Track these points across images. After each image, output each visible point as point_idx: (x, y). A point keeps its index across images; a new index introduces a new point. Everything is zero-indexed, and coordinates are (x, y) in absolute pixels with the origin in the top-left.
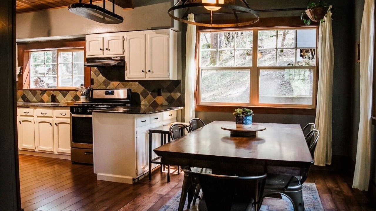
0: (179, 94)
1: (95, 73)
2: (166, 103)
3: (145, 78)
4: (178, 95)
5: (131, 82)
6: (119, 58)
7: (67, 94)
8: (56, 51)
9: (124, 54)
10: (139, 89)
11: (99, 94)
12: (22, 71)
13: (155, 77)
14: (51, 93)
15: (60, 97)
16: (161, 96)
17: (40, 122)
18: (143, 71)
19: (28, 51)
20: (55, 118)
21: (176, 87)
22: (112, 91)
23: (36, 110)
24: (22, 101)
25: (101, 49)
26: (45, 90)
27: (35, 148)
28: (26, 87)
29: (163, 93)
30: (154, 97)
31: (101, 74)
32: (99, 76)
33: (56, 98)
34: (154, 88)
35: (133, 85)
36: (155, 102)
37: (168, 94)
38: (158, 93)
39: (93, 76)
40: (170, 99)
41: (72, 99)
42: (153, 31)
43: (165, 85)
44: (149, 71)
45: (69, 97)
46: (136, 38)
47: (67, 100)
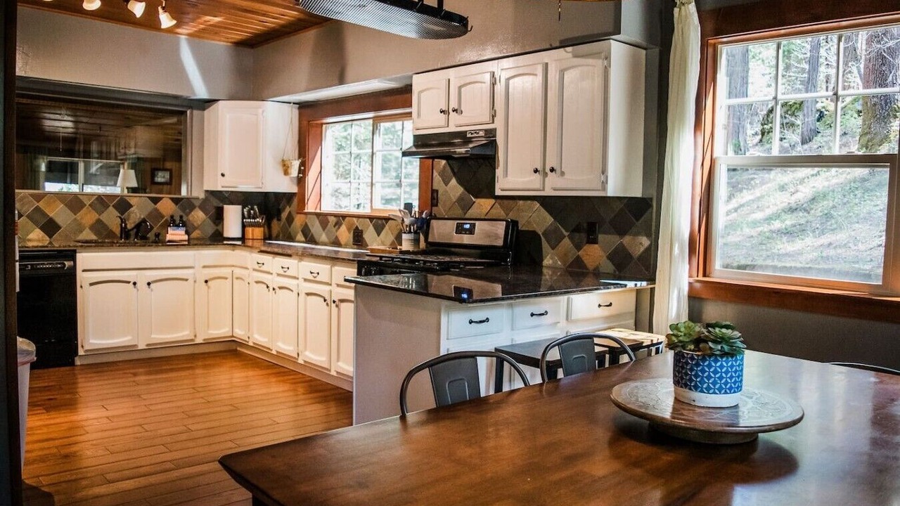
0: (645, 242)
1: (442, 174)
2: (609, 267)
3: (544, 190)
4: (641, 244)
5: (521, 202)
6: (482, 134)
7: (383, 227)
8: (371, 121)
9: (493, 123)
10: (539, 220)
11: (443, 230)
12: (305, 170)
13: (570, 186)
14: (353, 224)
15: (369, 235)
16: (596, 246)
17: (308, 294)
18: (536, 171)
19: (319, 122)
20: (334, 288)
21: (637, 220)
22: (470, 224)
23: (303, 263)
24: (303, 239)
25: (442, 112)
26: (345, 217)
27: (298, 354)
28: (310, 208)
29: (601, 237)
30: (579, 247)
31: (454, 178)
32: (451, 183)
33: (363, 236)
34: (579, 221)
35: (525, 210)
36: (579, 262)
37: (615, 238)
38: (588, 234)
39: (437, 182)
40: (620, 254)
41: (393, 241)
42: (565, 51)
43: (607, 213)
44: (552, 170)
45: (388, 235)
46: (523, 74)
47: (382, 243)
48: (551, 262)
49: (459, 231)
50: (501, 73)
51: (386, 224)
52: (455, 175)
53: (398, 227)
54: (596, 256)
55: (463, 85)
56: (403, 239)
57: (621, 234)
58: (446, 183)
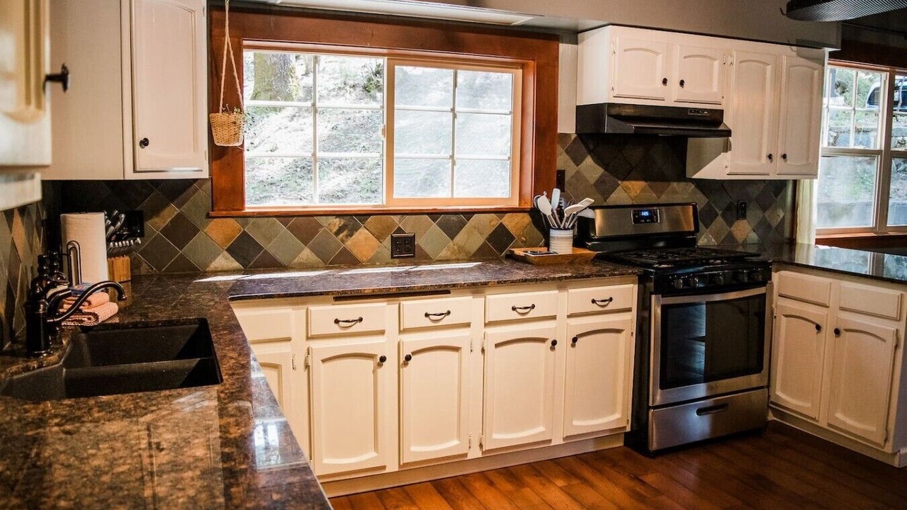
1: (571, 151)
2: (754, 239)
4: (778, 215)
6: (707, 113)
9: (721, 104)
11: (614, 221)
14: (389, 226)
15: (430, 239)
16: (745, 221)
18: (770, 157)
21: (777, 196)
26: (363, 216)
29: (747, 212)
30: (730, 224)
31: (589, 156)
32: (584, 162)
33: (416, 243)
34: (731, 200)
35: (679, 192)
36: (731, 237)
37: (759, 214)
38: (738, 211)
39: (563, 161)
40: (764, 227)
41: (484, 244)
42: (791, 49)
43: (754, 192)
44: (784, 157)
45: (472, 237)
46: (757, 61)
47: (461, 249)
48: (706, 240)
49: (638, 219)
50: (735, 54)
51: (468, 220)
52: (591, 152)
53: (492, 223)
54: (745, 231)
55: (689, 56)
56: (554, 238)
57: (764, 209)
58: (577, 161)
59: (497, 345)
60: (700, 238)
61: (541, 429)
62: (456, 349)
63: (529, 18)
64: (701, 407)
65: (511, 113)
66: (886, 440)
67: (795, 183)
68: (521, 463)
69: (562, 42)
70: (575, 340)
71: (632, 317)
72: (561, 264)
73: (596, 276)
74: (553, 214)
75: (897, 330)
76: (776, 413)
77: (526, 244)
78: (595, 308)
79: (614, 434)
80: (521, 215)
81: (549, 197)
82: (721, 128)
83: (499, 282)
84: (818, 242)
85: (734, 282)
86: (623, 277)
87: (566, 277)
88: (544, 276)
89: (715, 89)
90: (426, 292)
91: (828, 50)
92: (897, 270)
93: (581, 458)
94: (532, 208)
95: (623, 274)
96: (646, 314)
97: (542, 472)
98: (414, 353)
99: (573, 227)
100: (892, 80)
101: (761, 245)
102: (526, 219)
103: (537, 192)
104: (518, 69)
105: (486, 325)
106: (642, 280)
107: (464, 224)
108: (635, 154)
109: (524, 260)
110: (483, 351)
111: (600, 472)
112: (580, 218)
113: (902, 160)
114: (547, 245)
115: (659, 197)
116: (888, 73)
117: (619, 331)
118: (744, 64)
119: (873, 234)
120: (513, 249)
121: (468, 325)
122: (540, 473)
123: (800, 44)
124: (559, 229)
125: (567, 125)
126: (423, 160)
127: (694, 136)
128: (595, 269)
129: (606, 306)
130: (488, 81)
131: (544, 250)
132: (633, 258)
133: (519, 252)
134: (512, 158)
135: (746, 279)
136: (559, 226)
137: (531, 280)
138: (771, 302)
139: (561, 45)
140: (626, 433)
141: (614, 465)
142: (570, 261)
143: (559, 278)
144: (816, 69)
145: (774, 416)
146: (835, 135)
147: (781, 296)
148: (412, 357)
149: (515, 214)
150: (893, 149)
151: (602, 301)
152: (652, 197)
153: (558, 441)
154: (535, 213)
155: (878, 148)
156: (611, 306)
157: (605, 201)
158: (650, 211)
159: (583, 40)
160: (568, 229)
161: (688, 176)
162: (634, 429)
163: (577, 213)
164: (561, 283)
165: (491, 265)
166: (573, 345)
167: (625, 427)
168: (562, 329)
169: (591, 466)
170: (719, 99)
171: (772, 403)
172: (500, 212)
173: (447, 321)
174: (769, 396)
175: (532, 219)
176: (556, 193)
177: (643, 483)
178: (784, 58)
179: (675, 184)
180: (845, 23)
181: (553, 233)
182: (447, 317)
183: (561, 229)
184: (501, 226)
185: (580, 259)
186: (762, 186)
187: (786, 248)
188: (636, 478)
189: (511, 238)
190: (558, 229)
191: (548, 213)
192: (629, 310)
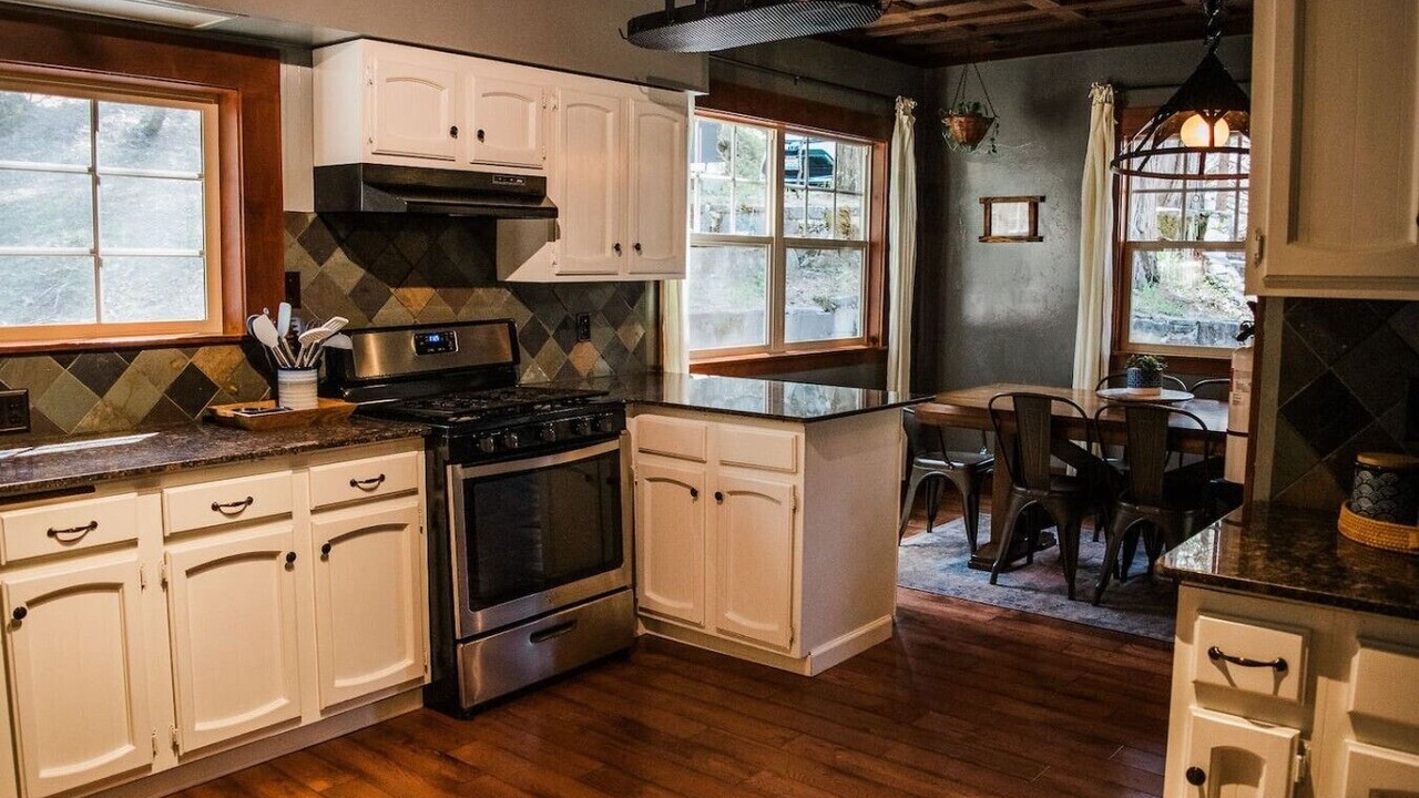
0: (640, 331)
2: (604, 368)
4: (636, 334)
6: (521, 182)
9: (541, 168)
15: (59, 396)
16: (589, 343)
18: (617, 248)
21: (633, 306)
29: (594, 332)
30: (568, 350)
31: (339, 249)
32: (332, 259)
33: (31, 406)
34: (565, 313)
35: (488, 303)
36: (569, 369)
37: (609, 331)
38: (579, 329)
39: (294, 256)
40: (615, 350)
41: (162, 400)
42: (641, 90)
43: (599, 300)
44: (638, 247)
45: (139, 390)
46: (592, 106)
47: (119, 411)
48: (532, 376)
49: (423, 348)
50: (559, 94)
51: (130, 362)
52: (341, 243)
53: (175, 365)
54: (589, 358)
55: (490, 94)
56: (285, 384)
57: (615, 325)
58: (320, 257)
59: (190, 573)
60: (524, 372)
61: (282, 701)
62: (114, 587)
63: (224, 18)
64: (538, 629)
65: (200, 177)
66: (792, 641)
67: (657, 283)
68: (252, 764)
69: (286, 63)
70: (326, 549)
71: (418, 503)
72: (298, 427)
73: (355, 442)
74: (281, 345)
75: (794, 487)
76: (648, 622)
77: (238, 397)
78: (358, 493)
79: (405, 691)
80: (227, 349)
81: (274, 316)
82: (544, 204)
83: (183, 465)
84: (695, 369)
85: (571, 436)
86: (399, 441)
87: (304, 449)
88: (265, 449)
89: (532, 144)
90: (46, 492)
91: (692, 95)
92: (808, 402)
93: (354, 739)
94: (243, 337)
95: (398, 436)
96: (441, 496)
97: (290, 773)
98: (32, 603)
99: (317, 366)
100: (781, 141)
101: (615, 379)
102: (236, 355)
103: (253, 309)
104: (210, 103)
105: (167, 540)
106: (431, 443)
107: (122, 369)
108: (415, 245)
109: (233, 424)
110: (164, 584)
111: (386, 755)
112: (329, 350)
113: (805, 251)
114: (275, 396)
115: (456, 313)
116: (776, 131)
117: (399, 527)
118: (574, 109)
119: (766, 355)
120: (214, 407)
121: (133, 543)
122: (286, 775)
123: (653, 83)
124: (293, 369)
125: (299, 197)
126: (64, 258)
127: (504, 218)
128: (355, 431)
129: (376, 487)
130: (185, 124)
131: (270, 404)
132: (417, 410)
133: (225, 411)
134: (207, 253)
135: (589, 431)
136: (292, 364)
137: (242, 457)
138: (629, 463)
139: (283, 67)
140: (425, 688)
141: (409, 740)
142: (313, 420)
143: (292, 449)
144: (676, 121)
145: (647, 628)
146: (718, 216)
147: (642, 451)
148: (28, 612)
149: (215, 348)
150: (786, 235)
151: (368, 482)
152: (444, 312)
153: (311, 716)
154: (250, 344)
155: (767, 235)
156: (383, 489)
157: (370, 321)
158: (440, 335)
159: (321, 61)
160: (308, 369)
161: (500, 279)
162: (438, 678)
163: (323, 341)
164: (297, 458)
165: (175, 437)
166: (325, 558)
167: (421, 679)
168: (303, 534)
169: (371, 749)
170: (536, 161)
171: (642, 609)
172: (188, 346)
173: (91, 539)
174: (636, 601)
175: (247, 354)
176: (285, 310)
177: (455, 761)
178: (631, 102)
179: (480, 291)
180: (714, 57)
181: (284, 377)
182: (91, 532)
183: (297, 369)
184: (192, 369)
185: (328, 416)
186: (610, 291)
187: (650, 381)
188: (445, 757)
189: (211, 388)
190: (288, 369)
191: (274, 344)
192: (414, 492)
